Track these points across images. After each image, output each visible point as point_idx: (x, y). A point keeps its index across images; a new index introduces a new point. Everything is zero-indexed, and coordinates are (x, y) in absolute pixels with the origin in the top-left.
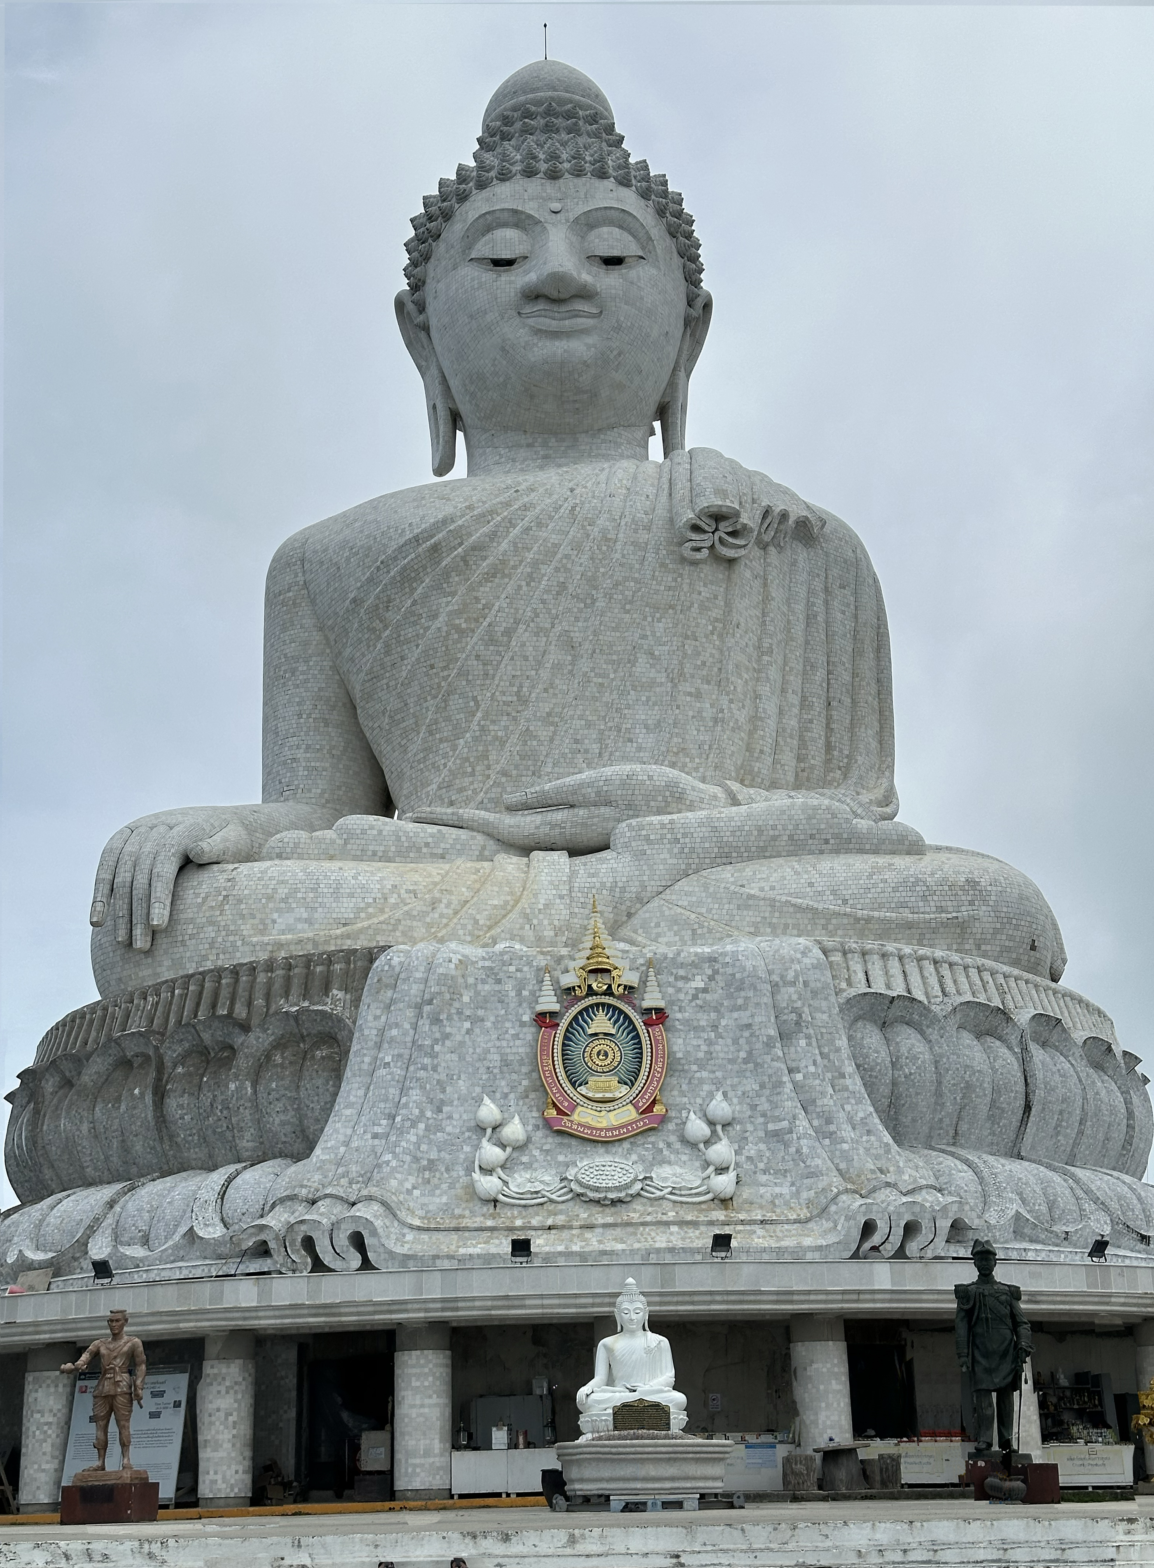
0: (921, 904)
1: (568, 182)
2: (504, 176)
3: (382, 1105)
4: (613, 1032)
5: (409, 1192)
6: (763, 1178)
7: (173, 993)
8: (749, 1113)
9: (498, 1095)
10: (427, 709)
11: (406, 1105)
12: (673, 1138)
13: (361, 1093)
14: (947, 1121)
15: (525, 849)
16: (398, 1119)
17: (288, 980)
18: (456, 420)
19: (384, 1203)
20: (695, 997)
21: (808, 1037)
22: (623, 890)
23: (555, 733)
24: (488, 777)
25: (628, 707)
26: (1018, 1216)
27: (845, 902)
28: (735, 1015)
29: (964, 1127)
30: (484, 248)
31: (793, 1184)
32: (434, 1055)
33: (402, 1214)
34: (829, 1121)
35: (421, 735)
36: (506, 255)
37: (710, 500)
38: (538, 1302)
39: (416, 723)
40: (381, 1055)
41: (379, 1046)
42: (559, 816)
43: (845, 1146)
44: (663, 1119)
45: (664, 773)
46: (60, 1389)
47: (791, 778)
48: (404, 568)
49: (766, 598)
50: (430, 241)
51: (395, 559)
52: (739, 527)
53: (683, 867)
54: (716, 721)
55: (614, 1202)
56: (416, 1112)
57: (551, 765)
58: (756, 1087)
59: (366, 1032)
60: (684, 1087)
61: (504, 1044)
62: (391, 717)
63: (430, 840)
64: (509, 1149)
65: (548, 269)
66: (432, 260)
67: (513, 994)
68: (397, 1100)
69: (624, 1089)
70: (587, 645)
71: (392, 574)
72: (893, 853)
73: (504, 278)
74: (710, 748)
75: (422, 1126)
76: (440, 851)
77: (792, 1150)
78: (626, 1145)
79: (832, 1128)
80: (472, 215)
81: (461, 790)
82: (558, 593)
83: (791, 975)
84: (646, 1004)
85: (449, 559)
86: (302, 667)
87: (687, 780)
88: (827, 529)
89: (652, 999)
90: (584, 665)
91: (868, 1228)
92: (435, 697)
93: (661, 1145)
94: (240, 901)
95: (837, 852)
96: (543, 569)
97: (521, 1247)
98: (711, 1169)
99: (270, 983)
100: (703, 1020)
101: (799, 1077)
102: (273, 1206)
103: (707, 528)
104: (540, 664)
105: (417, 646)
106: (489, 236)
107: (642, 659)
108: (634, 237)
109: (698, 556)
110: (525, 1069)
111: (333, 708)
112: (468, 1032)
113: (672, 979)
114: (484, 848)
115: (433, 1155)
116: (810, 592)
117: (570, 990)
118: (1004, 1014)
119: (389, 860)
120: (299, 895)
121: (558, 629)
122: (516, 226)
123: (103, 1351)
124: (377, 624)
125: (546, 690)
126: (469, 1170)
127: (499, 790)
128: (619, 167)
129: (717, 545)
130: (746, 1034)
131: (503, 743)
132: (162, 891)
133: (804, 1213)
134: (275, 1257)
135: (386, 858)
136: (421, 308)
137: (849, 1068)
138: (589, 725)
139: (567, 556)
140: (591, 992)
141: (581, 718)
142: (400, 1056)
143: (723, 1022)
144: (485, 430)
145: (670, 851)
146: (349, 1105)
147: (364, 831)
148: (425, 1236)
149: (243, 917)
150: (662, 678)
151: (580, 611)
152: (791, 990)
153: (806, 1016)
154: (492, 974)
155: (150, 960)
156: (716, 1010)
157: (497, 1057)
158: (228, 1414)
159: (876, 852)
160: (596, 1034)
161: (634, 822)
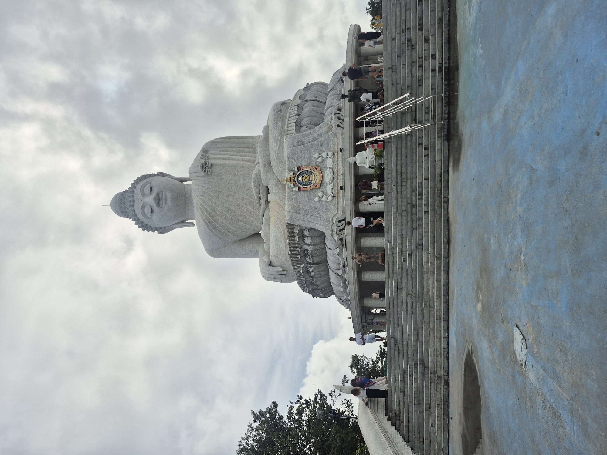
0: (278, 125)
1: (135, 198)
2: (134, 211)
3: (315, 219)
4: (302, 176)
5: (331, 213)
6: (329, 146)
7: (294, 263)
8: (317, 150)
9: (314, 198)
10: (241, 224)
11: (315, 215)
12: (322, 164)
13: (313, 223)
14: (319, 115)
15: (267, 202)
16: (318, 216)
17: (292, 240)
18: (183, 222)
19: (333, 217)
20: (296, 161)
21: (303, 139)
22: (276, 183)
23: (246, 199)
24: (254, 211)
25: (240, 184)
26: (337, 100)
27: (278, 139)
28: (299, 153)
29: (320, 112)
30: (149, 215)
31: (330, 141)
32: (306, 210)
33: (335, 214)
34: (319, 135)
35: (246, 225)
36: (150, 210)
37: (199, 169)
38: (351, 183)
39: (244, 226)
40: (306, 220)
41: (304, 221)
42: (261, 196)
43: (323, 131)
44: (318, 166)
45: (253, 176)
46: (365, 274)
47: (254, 154)
48: (213, 228)
49: (219, 158)
50: (147, 226)
51: (211, 230)
52: (205, 163)
53: (271, 171)
54: (243, 168)
55: (334, 174)
56: (316, 212)
57: (252, 199)
58: (312, 149)
59: (302, 223)
60: (312, 163)
61: (304, 197)
62: (242, 231)
63: (266, 221)
64: (324, 195)
65: (153, 201)
66: (151, 226)
67: (295, 196)
68: (314, 216)
69: (313, 174)
70: (228, 192)
71: (214, 231)
72: (268, 131)
73: (155, 210)
74: (248, 169)
75: (319, 211)
76: (268, 219)
77: (324, 141)
78: (323, 173)
79: (320, 134)
80: (142, 217)
81: (257, 217)
82: (218, 198)
83: (292, 143)
84: (297, 171)
85: (211, 220)
86: (233, 250)
87: (254, 172)
88: (205, 148)
89: (296, 169)
90: (232, 193)
91: (339, 126)
92: (239, 222)
93: (323, 166)
94: (277, 254)
95: (268, 142)
96: (213, 201)
97: (341, 188)
98: (327, 157)
99: (293, 244)
100: (300, 159)
101: (310, 141)
102: (333, 238)
103: (205, 169)
104: (232, 202)
105: (229, 226)
106: (146, 214)
107: (231, 182)
108: (146, 185)
109: (210, 171)
110: (309, 193)
111: (241, 244)
112: (302, 204)
113: (292, 166)
114: (267, 211)
115: (324, 209)
116: (218, 151)
117: (294, 185)
118: (298, 105)
119: (270, 228)
120: (276, 243)
121: (225, 198)
122: (144, 208)
123: (358, 260)
124: (224, 234)
125: (237, 200)
126: (327, 202)
127: (256, 209)
128: (132, 188)
129: (208, 167)
130: (303, 151)
131: (248, 209)
132: (275, 269)
133: (336, 138)
134: (342, 237)
135: (269, 229)
136: (161, 228)
137: (309, 131)
138: (244, 192)
139: (211, 197)
140: (295, 181)
141: (242, 194)
142: (306, 217)
143: (300, 156)
144: (186, 216)
145: (268, 174)
146: (315, 225)
147: (264, 233)
148: (339, 209)
149: (280, 254)
150: (235, 178)
151: (221, 194)
152: (294, 143)
153: (299, 140)
154: (291, 200)
155: (288, 271)
156: (298, 157)
157: (306, 198)
158: (370, 241)
159: (268, 134)
160: (302, 180)
161: (262, 181)
